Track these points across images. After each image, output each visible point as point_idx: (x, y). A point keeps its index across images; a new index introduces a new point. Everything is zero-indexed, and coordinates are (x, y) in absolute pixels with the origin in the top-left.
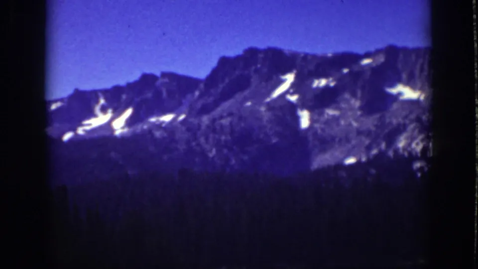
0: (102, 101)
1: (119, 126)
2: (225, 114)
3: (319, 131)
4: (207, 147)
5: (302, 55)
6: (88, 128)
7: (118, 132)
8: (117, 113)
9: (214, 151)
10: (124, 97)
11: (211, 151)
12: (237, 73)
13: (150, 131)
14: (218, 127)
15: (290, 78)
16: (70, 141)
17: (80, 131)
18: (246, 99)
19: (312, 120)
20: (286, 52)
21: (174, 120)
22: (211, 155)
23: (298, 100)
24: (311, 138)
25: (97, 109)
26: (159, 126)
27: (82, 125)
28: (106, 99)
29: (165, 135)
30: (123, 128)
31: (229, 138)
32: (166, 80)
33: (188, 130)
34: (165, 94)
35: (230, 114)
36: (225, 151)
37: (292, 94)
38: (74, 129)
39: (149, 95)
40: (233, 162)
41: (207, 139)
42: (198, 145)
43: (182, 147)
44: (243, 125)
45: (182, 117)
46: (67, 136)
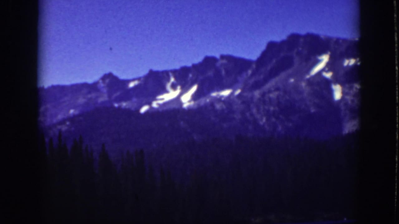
0: (172, 80)
1: (187, 99)
2: (273, 89)
3: (350, 102)
4: (258, 116)
5: (335, 39)
6: (161, 102)
7: (186, 105)
8: (185, 89)
9: (264, 120)
10: (190, 75)
11: (262, 119)
12: (282, 54)
13: (212, 104)
14: (267, 99)
15: (325, 59)
16: (147, 113)
17: (155, 105)
18: (290, 76)
19: (344, 93)
20: (322, 37)
21: (232, 94)
22: (261, 123)
23: (333, 76)
24: (343, 108)
25: (168, 86)
26: (219, 99)
27: (156, 100)
28: (176, 78)
29: (224, 107)
30: (190, 101)
31: (277, 108)
32: (224, 61)
33: (243, 102)
34: (223, 72)
35: (277, 89)
36: (274, 120)
37: (327, 72)
38: (150, 103)
39: (210, 73)
40: (280, 128)
41: (258, 110)
42: (252, 115)
43: (238, 116)
44: (288, 98)
45: (238, 92)
46: (144, 109)
